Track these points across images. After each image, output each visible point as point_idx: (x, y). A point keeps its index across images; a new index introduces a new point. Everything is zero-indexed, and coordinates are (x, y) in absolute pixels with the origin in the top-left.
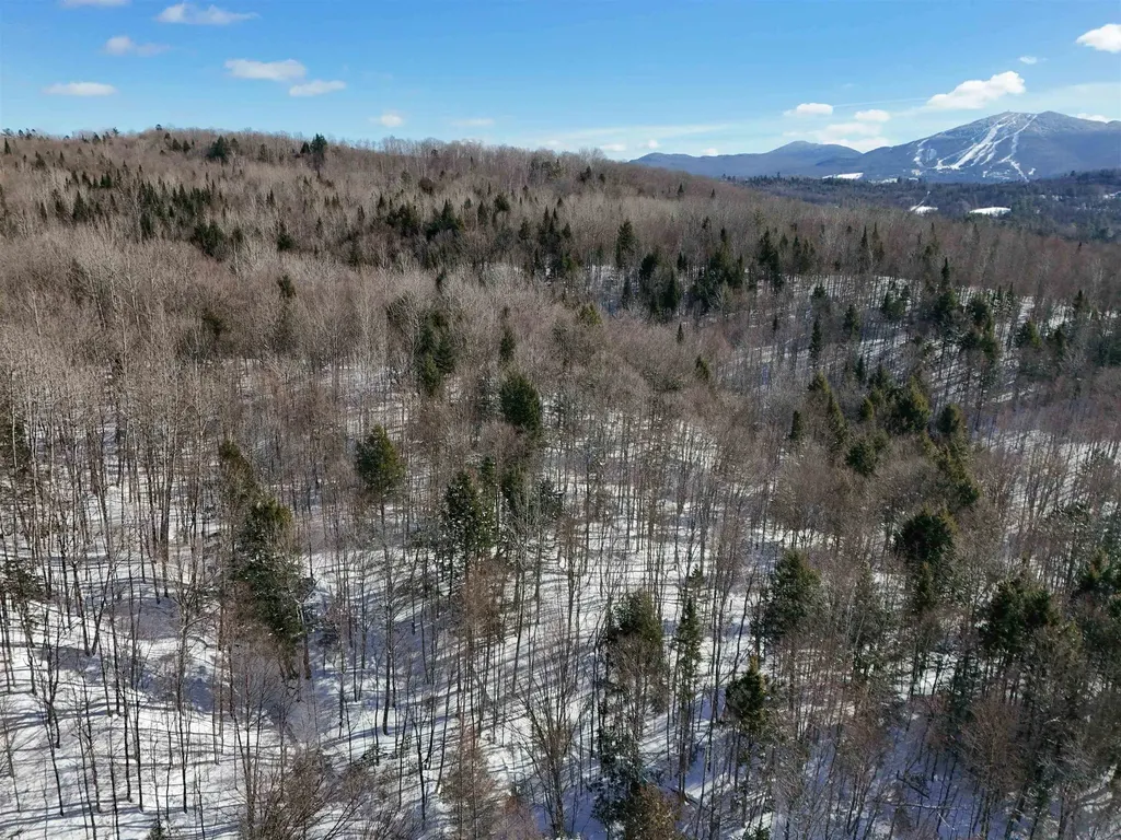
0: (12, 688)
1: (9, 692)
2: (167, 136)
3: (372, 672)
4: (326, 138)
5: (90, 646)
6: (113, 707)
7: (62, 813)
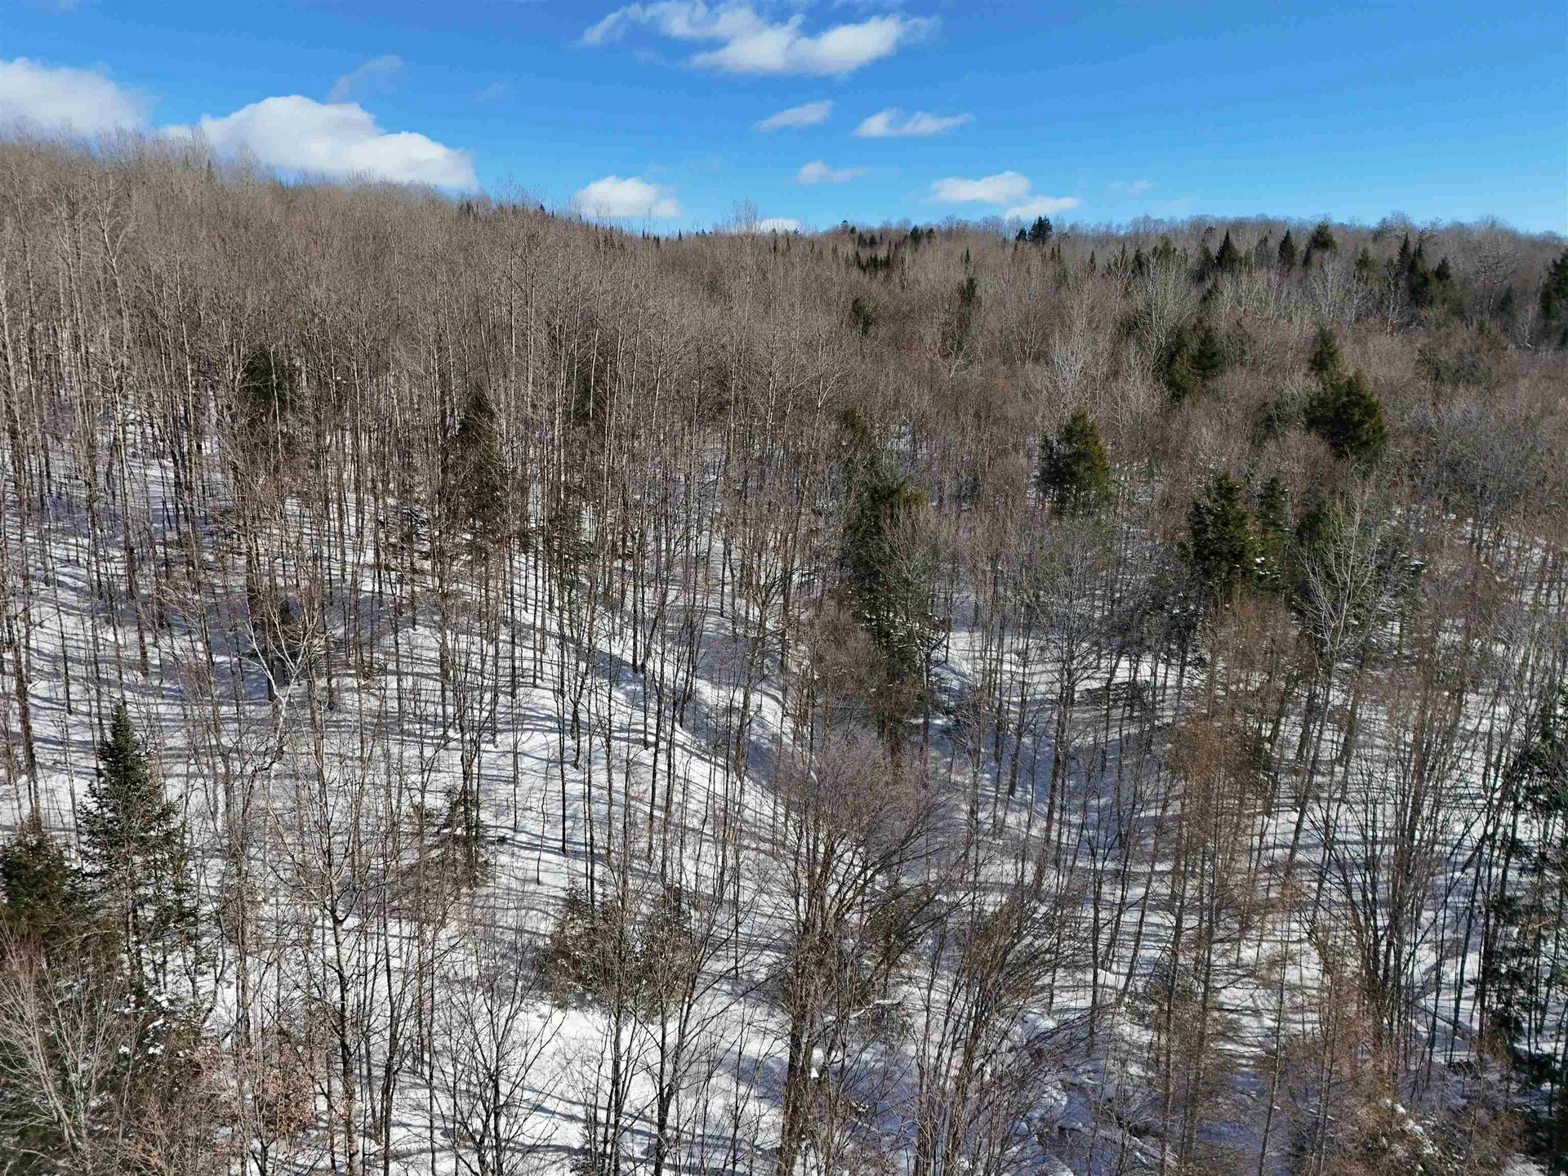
0: (538, 681)
1: (535, 686)
2: (853, 230)
3: (1024, 805)
4: (1052, 222)
5: (639, 663)
6: (651, 739)
7: (563, 849)
